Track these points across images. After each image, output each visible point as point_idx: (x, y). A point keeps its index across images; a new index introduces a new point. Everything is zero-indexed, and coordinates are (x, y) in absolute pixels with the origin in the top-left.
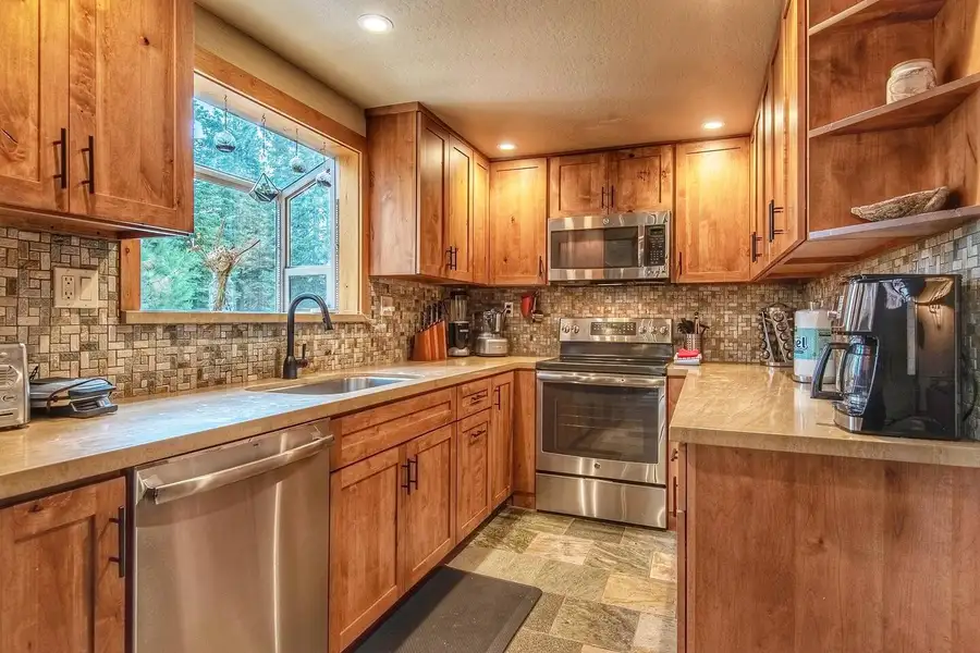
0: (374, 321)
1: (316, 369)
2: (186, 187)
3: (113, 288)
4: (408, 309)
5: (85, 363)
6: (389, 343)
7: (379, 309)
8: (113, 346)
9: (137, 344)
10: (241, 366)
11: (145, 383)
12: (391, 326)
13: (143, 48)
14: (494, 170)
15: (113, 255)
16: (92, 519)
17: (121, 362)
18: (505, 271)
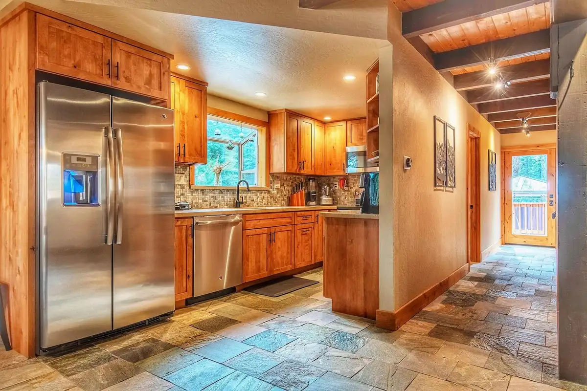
0: (272, 190)
1: (248, 206)
2: (205, 152)
3: (188, 179)
4: (288, 186)
5: (182, 199)
6: (279, 199)
7: (274, 186)
8: (188, 195)
9: (194, 194)
10: (222, 203)
11: (196, 205)
12: (280, 192)
13: (195, 119)
14: (326, 127)
15: (188, 170)
16: (187, 226)
17: (190, 199)
18: (330, 169)
